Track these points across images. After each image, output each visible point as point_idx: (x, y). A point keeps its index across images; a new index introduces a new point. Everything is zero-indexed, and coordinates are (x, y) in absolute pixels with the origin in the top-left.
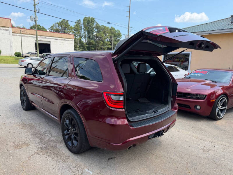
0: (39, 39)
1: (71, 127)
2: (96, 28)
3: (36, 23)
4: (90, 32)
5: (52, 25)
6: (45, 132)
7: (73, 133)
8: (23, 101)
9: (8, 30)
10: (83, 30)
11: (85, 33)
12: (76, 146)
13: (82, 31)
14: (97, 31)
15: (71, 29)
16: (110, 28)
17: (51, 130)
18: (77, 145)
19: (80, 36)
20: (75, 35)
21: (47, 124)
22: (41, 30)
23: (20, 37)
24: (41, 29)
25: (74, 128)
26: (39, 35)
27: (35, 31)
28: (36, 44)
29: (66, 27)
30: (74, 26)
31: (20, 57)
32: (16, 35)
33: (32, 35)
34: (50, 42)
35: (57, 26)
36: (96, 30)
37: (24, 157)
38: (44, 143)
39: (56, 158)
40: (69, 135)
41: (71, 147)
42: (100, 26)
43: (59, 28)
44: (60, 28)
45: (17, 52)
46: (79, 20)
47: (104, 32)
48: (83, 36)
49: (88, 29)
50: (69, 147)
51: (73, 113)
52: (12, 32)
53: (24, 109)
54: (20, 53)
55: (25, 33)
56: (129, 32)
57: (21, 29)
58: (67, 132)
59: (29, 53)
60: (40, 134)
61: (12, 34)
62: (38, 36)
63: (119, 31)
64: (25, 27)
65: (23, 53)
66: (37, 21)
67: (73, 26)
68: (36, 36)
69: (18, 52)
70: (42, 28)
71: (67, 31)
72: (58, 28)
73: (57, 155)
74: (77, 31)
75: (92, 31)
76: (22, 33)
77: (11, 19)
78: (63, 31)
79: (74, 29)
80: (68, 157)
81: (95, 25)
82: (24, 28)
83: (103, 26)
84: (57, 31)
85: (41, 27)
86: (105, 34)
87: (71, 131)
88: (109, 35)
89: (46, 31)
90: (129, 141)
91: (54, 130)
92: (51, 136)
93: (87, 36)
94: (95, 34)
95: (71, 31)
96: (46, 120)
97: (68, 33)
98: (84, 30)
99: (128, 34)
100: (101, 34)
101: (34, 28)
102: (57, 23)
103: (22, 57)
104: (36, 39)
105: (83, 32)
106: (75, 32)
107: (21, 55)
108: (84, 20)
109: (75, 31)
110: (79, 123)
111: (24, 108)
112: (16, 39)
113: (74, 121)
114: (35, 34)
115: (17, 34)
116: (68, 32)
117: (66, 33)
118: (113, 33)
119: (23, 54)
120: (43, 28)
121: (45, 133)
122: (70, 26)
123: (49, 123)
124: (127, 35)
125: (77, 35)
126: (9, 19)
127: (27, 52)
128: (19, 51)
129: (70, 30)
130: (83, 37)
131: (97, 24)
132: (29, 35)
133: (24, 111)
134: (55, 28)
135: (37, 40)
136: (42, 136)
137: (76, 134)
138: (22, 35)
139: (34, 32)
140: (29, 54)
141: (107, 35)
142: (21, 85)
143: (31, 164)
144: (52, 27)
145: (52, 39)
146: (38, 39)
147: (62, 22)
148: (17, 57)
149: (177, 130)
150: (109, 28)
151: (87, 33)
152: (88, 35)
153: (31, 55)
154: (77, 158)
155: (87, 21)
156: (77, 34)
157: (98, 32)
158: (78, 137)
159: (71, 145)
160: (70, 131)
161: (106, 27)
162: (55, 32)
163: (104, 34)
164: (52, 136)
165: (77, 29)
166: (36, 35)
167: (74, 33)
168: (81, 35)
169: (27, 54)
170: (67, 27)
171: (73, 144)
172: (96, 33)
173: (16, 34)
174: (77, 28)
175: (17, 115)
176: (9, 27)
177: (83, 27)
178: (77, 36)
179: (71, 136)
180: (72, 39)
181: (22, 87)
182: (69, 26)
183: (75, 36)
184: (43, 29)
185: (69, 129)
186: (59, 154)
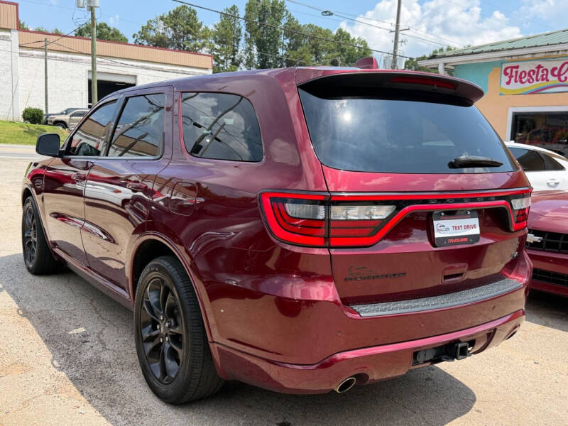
0: (99, 68)
1: (163, 315)
2: (287, 36)
3: (92, 14)
4: (265, 45)
5: (145, 24)
6: (84, 336)
7: (166, 335)
8: (30, 243)
9: (8, 37)
10: (242, 41)
11: (249, 49)
12: (174, 379)
13: (240, 44)
14: (289, 45)
15: (204, 37)
16: (334, 33)
17: (105, 332)
18: (176, 375)
19: (233, 59)
20: (216, 58)
21: (96, 315)
22: (109, 40)
23: (44, 60)
24: (111, 37)
25: (172, 321)
26: (100, 56)
27: (90, 42)
28: (90, 82)
29: (189, 32)
30: (215, 26)
31: (40, 123)
32: (32, 56)
33: (81, 53)
34: (135, 76)
35: (160, 28)
36: (288, 41)
37: (9, 401)
38: (78, 366)
39: (108, 410)
40: (156, 342)
41: (158, 380)
42: (299, 27)
43: (167, 34)
44: (170, 34)
45: (30, 109)
46: (234, 8)
47: (313, 47)
48: (245, 61)
49: (259, 37)
50: (151, 379)
51: (171, 269)
52: (20, 46)
53: (29, 270)
54: (41, 111)
55: (59, 48)
56: (399, 44)
57: (46, 36)
58: (149, 332)
59: (67, 112)
60: (70, 342)
61: (18, 50)
62: (98, 59)
63: (364, 43)
64: (59, 31)
65: (49, 112)
66: (97, 11)
67: (211, 28)
68: (90, 58)
69: (33, 107)
70: (113, 35)
71: (192, 44)
72: (163, 34)
73: (112, 404)
74: (224, 43)
75: (274, 42)
76: (48, 47)
77: (17, 5)
78: (179, 45)
79: (215, 39)
80: (146, 410)
81: (283, 23)
82: (57, 34)
83: (310, 26)
84: (160, 43)
85: (109, 29)
86: (316, 54)
87: (163, 328)
88: (329, 55)
89: (124, 41)
90: (343, 359)
91: (115, 333)
92: (101, 349)
93: (256, 59)
94: (281, 52)
95: (204, 45)
96: (94, 303)
97: (193, 51)
98: (248, 41)
99: (395, 52)
100: (301, 54)
101: (87, 35)
102: (162, 18)
103: (46, 123)
104: (90, 68)
105: (242, 46)
106: (217, 46)
107: (41, 117)
108: (249, 8)
109: (219, 42)
110: (186, 301)
111: (31, 266)
112: (31, 66)
113: (173, 295)
114: (90, 53)
115: (35, 52)
116: (195, 46)
117: (188, 51)
118: (343, 51)
119: (48, 116)
120: (116, 34)
121: (84, 339)
122: (203, 27)
123: (101, 313)
124: (392, 52)
125: (222, 58)
126: (13, 4)
127: (63, 109)
128: (38, 104)
129: (203, 41)
130: (241, 65)
131: (291, 19)
132: (70, 56)
133: (30, 276)
134: (152, 34)
135: (93, 71)
136: (74, 348)
137: (176, 339)
138: (49, 54)
139: (85, 45)
140: (66, 114)
141: (324, 55)
142: (26, 194)
143: (27, 420)
144: (145, 29)
145: (142, 67)
146: (97, 66)
147: (177, 13)
148: (29, 124)
149: (534, 359)
150: (331, 33)
151: (255, 51)
152: (259, 57)
153: (73, 118)
154: (176, 416)
155: (260, 12)
156: (222, 55)
157: (293, 47)
158: (181, 348)
159: (158, 375)
160: (160, 329)
161: (320, 29)
162: (154, 46)
163: (312, 53)
164: (105, 349)
165: (226, 37)
166: (92, 55)
167: (214, 49)
168: (237, 58)
169: (62, 114)
170: (193, 31)
171: (165, 372)
172: (285, 51)
173: (31, 52)
174: (223, 32)
175: (7, 285)
176: (9, 30)
177: (243, 31)
178: (223, 62)
179: (161, 344)
180: (207, 69)
181: (29, 198)
182: (200, 26)
183: (216, 60)
184: (116, 38)
185: (158, 323)
186: (119, 399)
